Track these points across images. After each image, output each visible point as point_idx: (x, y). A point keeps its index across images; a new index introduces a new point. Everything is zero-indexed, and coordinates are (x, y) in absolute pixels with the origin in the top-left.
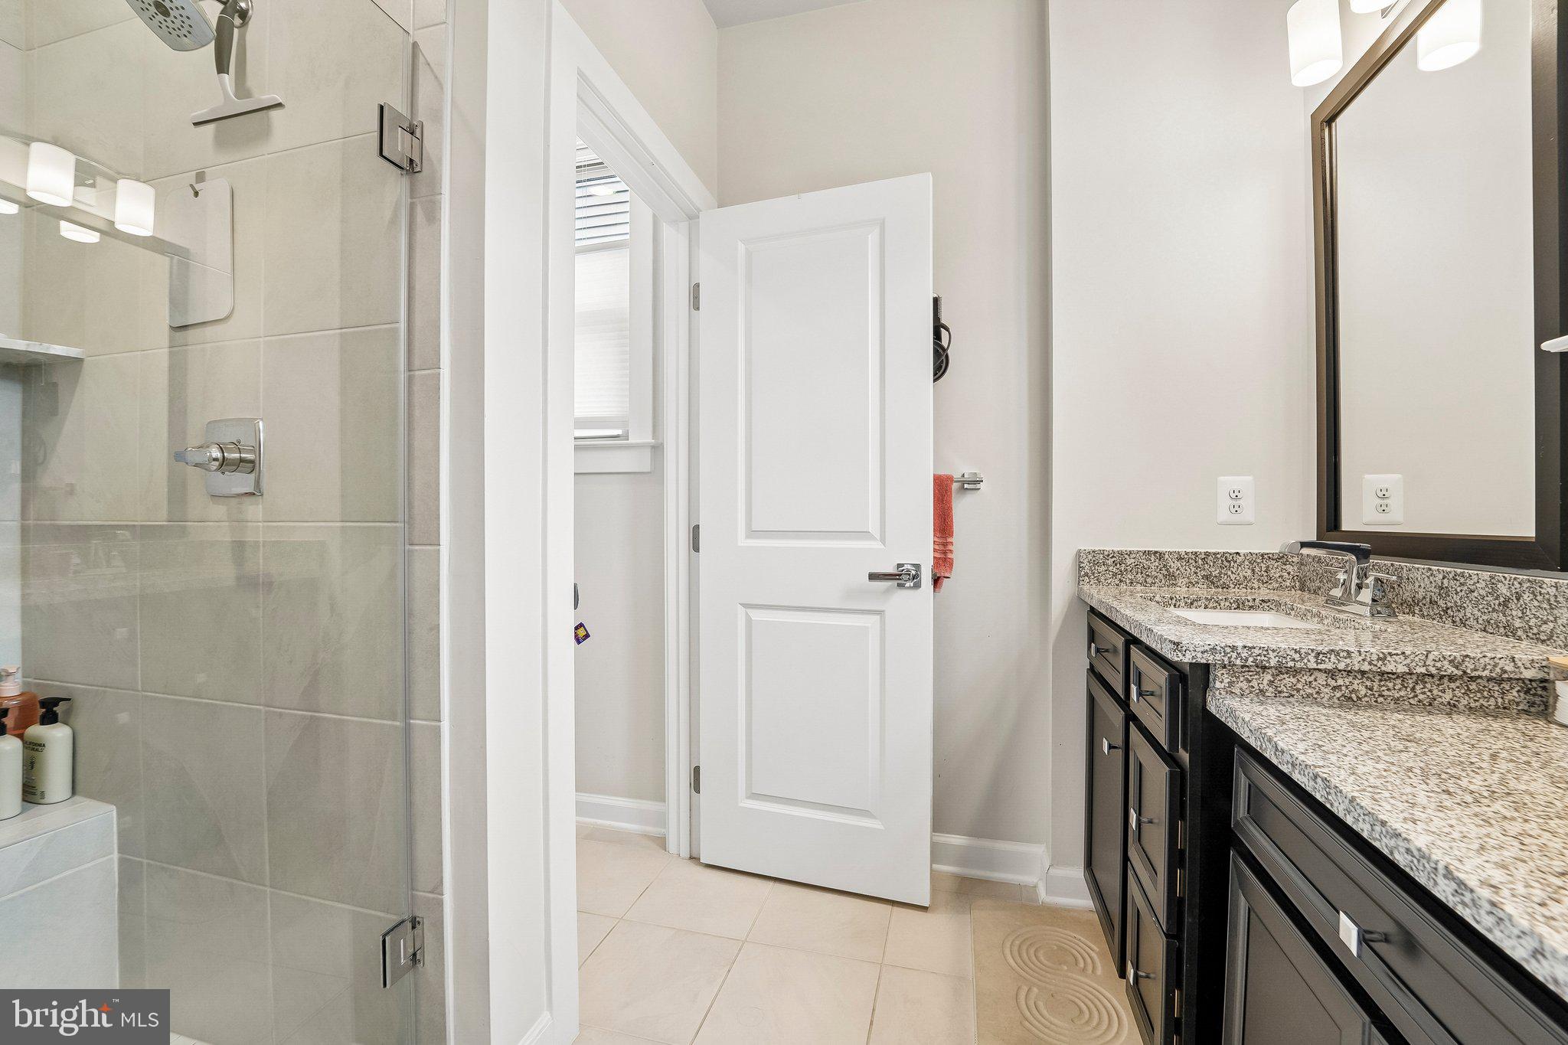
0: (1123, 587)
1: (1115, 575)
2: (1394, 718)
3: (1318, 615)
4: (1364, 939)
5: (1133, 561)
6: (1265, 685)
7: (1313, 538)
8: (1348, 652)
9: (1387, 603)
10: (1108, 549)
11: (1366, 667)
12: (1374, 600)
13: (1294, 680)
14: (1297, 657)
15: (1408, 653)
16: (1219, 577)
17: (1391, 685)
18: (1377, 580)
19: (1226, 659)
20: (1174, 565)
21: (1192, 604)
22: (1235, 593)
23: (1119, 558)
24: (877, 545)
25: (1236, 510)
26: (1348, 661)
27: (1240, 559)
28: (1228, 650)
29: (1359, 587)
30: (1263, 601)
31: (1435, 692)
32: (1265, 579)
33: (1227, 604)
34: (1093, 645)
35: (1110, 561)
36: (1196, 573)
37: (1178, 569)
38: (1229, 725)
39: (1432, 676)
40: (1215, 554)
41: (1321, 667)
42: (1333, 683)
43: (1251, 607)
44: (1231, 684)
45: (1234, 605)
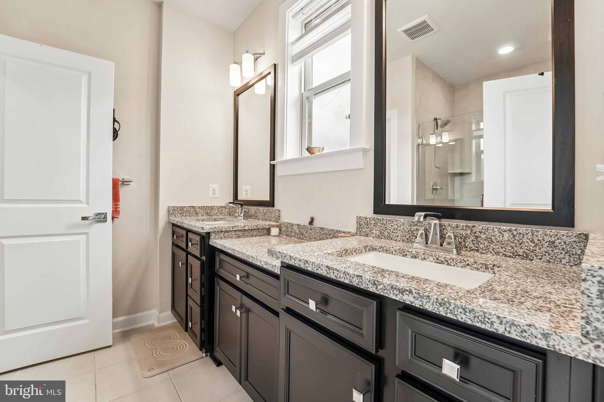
0: (183, 217)
1: (180, 214)
2: (246, 239)
3: (233, 220)
4: (240, 277)
5: (186, 209)
6: (222, 236)
7: (232, 201)
8: (238, 226)
9: (247, 216)
10: (178, 205)
11: (241, 229)
12: (244, 216)
13: (228, 234)
14: (229, 228)
15: (249, 225)
16: (210, 213)
17: (246, 232)
18: (244, 211)
19: (214, 230)
20: (198, 210)
21: (203, 220)
22: (214, 217)
23: (182, 208)
24: (86, 206)
25: (214, 194)
26: (238, 228)
27: (215, 208)
28: (214, 228)
29: (241, 213)
30: (221, 218)
31: (253, 233)
32: (221, 213)
33: (212, 220)
34: (175, 235)
35: (179, 210)
36: (204, 212)
37: (199, 211)
38: (215, 246)
39: (253, 229)
40: (209, 206)
41: (233, 230)
42: (235, 233)
43: (218, 220)
44: (215, 236)
45: (214, 220)
